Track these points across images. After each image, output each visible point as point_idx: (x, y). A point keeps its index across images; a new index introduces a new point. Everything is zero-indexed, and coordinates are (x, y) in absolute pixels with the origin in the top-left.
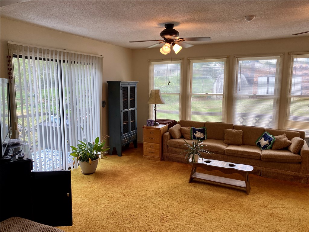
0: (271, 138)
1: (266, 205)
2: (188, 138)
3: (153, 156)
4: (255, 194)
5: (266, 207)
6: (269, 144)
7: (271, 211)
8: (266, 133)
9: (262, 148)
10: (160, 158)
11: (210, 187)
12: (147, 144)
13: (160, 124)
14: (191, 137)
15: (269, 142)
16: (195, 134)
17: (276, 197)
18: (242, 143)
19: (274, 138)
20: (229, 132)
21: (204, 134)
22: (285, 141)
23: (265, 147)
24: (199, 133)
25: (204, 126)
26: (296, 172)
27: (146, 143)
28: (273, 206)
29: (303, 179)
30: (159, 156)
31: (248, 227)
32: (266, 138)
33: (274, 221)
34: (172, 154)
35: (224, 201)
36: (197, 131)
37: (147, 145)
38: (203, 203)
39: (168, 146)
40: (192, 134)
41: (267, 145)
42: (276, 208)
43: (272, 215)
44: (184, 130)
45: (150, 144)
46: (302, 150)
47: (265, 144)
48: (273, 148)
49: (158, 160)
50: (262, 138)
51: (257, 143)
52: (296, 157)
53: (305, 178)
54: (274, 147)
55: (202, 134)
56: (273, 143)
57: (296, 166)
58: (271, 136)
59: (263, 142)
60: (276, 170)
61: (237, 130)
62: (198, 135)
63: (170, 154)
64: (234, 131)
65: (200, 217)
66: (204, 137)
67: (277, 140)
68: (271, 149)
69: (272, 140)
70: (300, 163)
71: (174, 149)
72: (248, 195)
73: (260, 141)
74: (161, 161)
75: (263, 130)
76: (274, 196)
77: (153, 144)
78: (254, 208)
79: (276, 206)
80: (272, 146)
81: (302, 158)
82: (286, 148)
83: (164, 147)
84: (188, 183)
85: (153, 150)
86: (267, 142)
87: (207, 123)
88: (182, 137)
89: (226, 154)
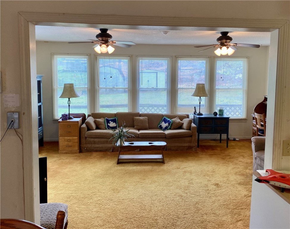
0: (169, 121)
1: (179, 167)
2: (104, 128)
3: (71, 150)
4: (169, 163)
5: (179, 168)
6: (169, 126)
7: (184, 170)
8: (165, 117)
9: (164, 129)
10: (78, 151)
11: (135, 164)
12: (64, 138)
13: (74, 117)
14: (106, 127)
15: (168, 124)
16: (109, 124)
17: (182, 161)
18: (148, 127)
19: (172, 121)
20: (138, 119)
21: (116, 123)
22: (179, 122)
23: (166, 128)
24: (112, 122)
25: (115, 117)
26: (189, 143)
27: (62, 138)
28: (183, 167)
29: (194, 148)
30: (77, 149)
31: (175, 181)
32: (165, 121)
33: (188, 175)
34: (91, 145)
35: (151, 171)
36: (110, 122)
37: (63, 140)
38: (137, 175)
39: (86, 138)
40: (106, 124)
41: (167, 126)
42: (185, 168)
43: (185, 172)
44: (99, 122)
45: (66, 138)
46: (192, 127)
47: (166, 126)
48: (172, 129)
49: (76, 153)
50: (162, 122)
51: (159, 126)
52: (188, 132)
53: (195, 146)
54: (172, 127)
55: (115, 123)
56: (172, 125)
57: (189, 139)
58: (169, 119)
59: (164, 125)
60: (176, 144)
61: (143, 117)
62: (112, 124)
63: (88, 145)
64: (141, 118)
65: (141, 184)
66: (117, 126)
67: (174, 122)
68: (170, 129)
69: (170, 122)
70: (191, 136)
71: (92, 139)
72: (164, 164)
73: (161, 124)
74: (79, 153)
75: (162, 116)
76: (181, 161)
77: (71, 138)
78: (173, 170)
79: (185, 166)
80: (171, 127)
81: (192, 132)
82: (180, 127)
83: (82, 139)
84: (116, 165)
85: (70, 144)
86: (167, 124)
87: (118, 113)
88: (98, 128)
89: (140, 137)
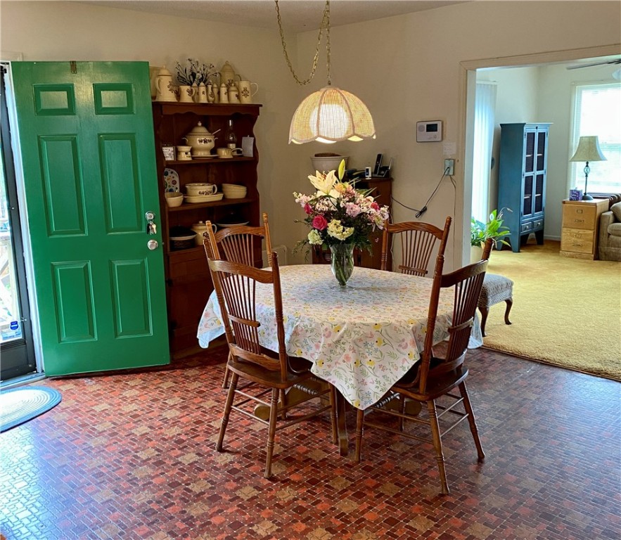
3: (580, 252)
10: (593, 255)
12: (570, 231)
13: (595, 198)
27: (567, 230)
30: (591, 252)
34: (617, 249)
37: (569, 234)
39: (609, 234)
49: (588, 259)
63: (612, 248)
74: (594, 260)
77: (581, 232)
83: (601, 236)
85: (580, 241)
